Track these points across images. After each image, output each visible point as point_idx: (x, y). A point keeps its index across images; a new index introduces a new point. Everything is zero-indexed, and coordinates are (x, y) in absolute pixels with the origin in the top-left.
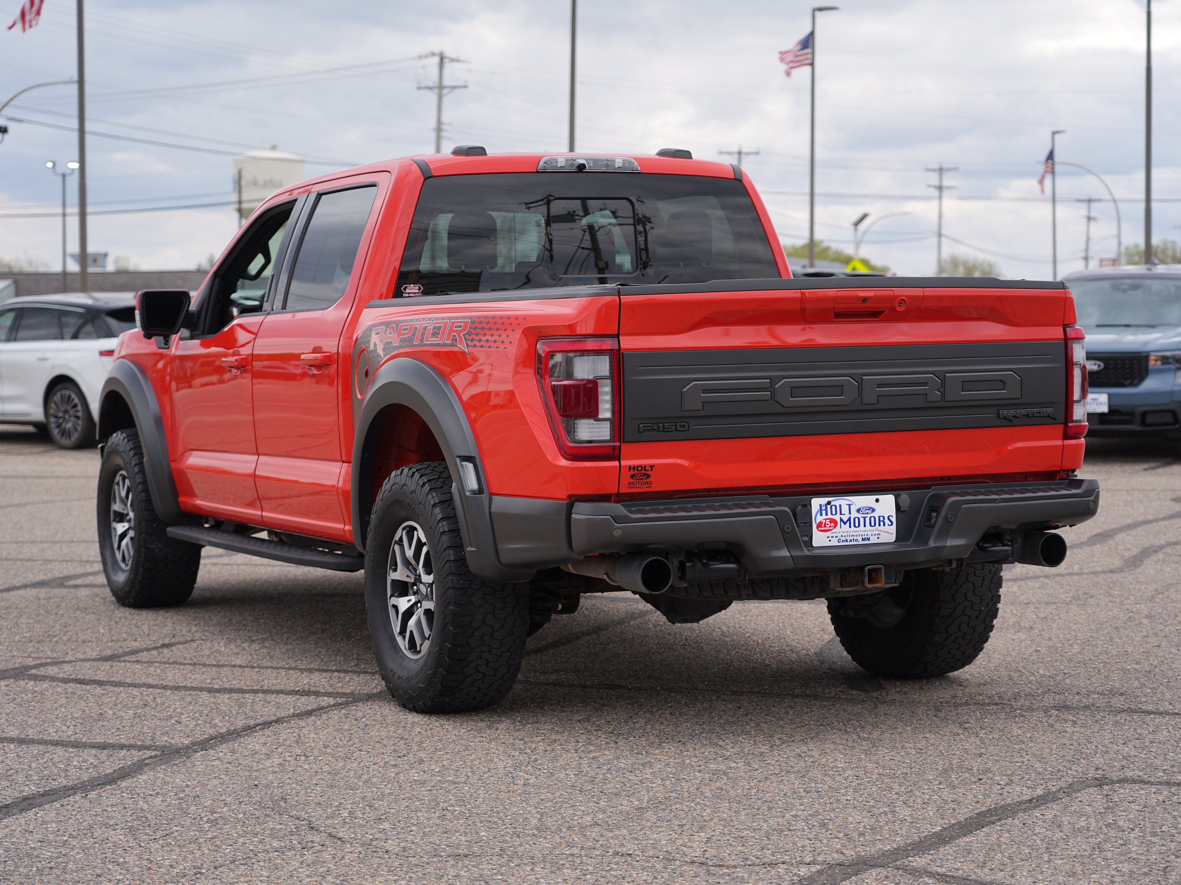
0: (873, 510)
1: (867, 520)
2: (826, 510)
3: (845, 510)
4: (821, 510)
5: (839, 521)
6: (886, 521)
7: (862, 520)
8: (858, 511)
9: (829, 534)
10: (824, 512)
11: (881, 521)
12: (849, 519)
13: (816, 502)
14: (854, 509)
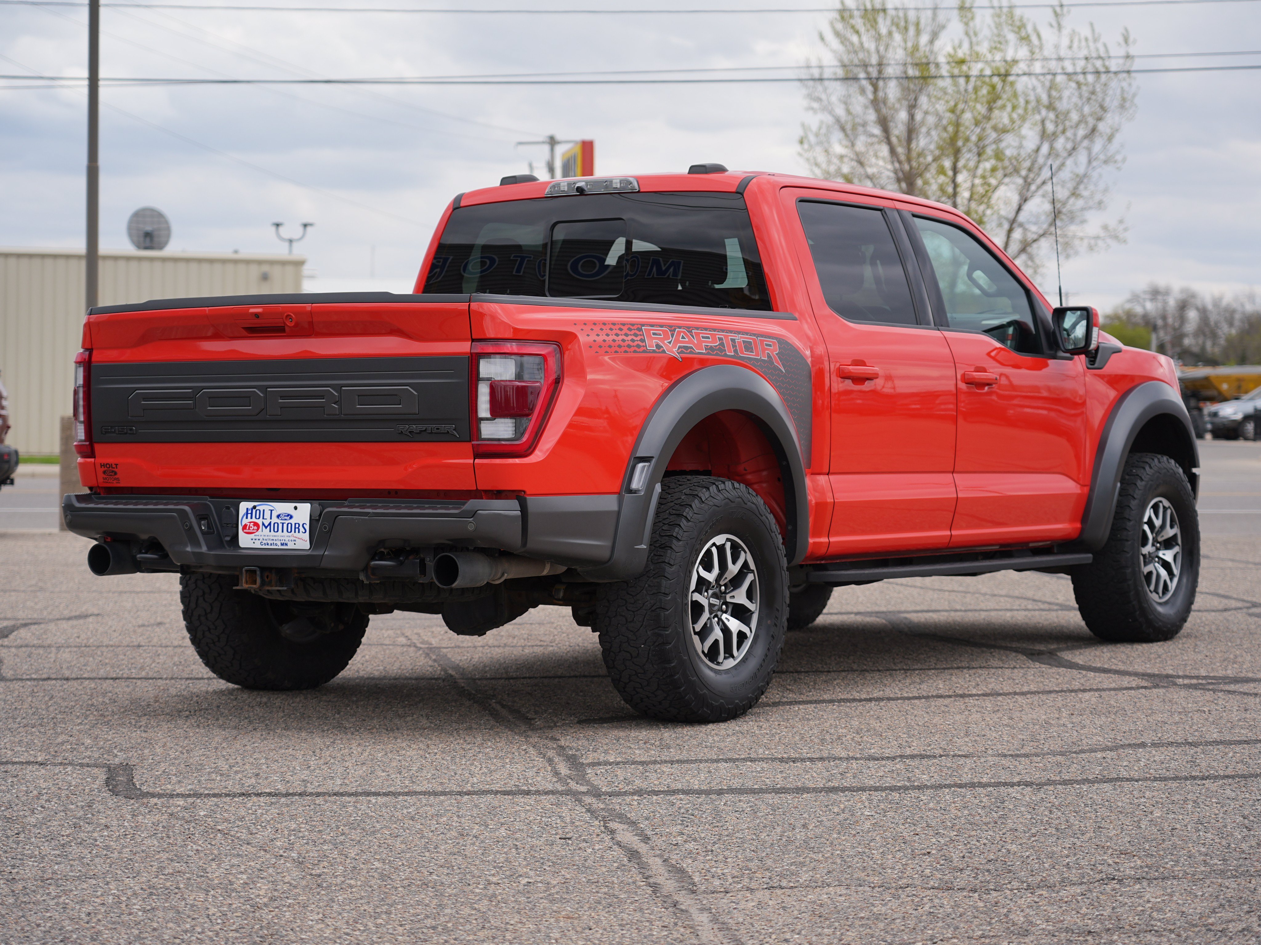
0: (291, 517)
1: (285, 526)
2: (252, 513)
3: (268, 515)
4: (247, 513)
5: (261, 525)
6: (301, 528)
7: (280, 525)
8: (278, 516)
9: (252, 536)
10: (249, 516)
11: (297, 527)
12: (270, 524)
13: (244, 506)
14: (275, 514)
